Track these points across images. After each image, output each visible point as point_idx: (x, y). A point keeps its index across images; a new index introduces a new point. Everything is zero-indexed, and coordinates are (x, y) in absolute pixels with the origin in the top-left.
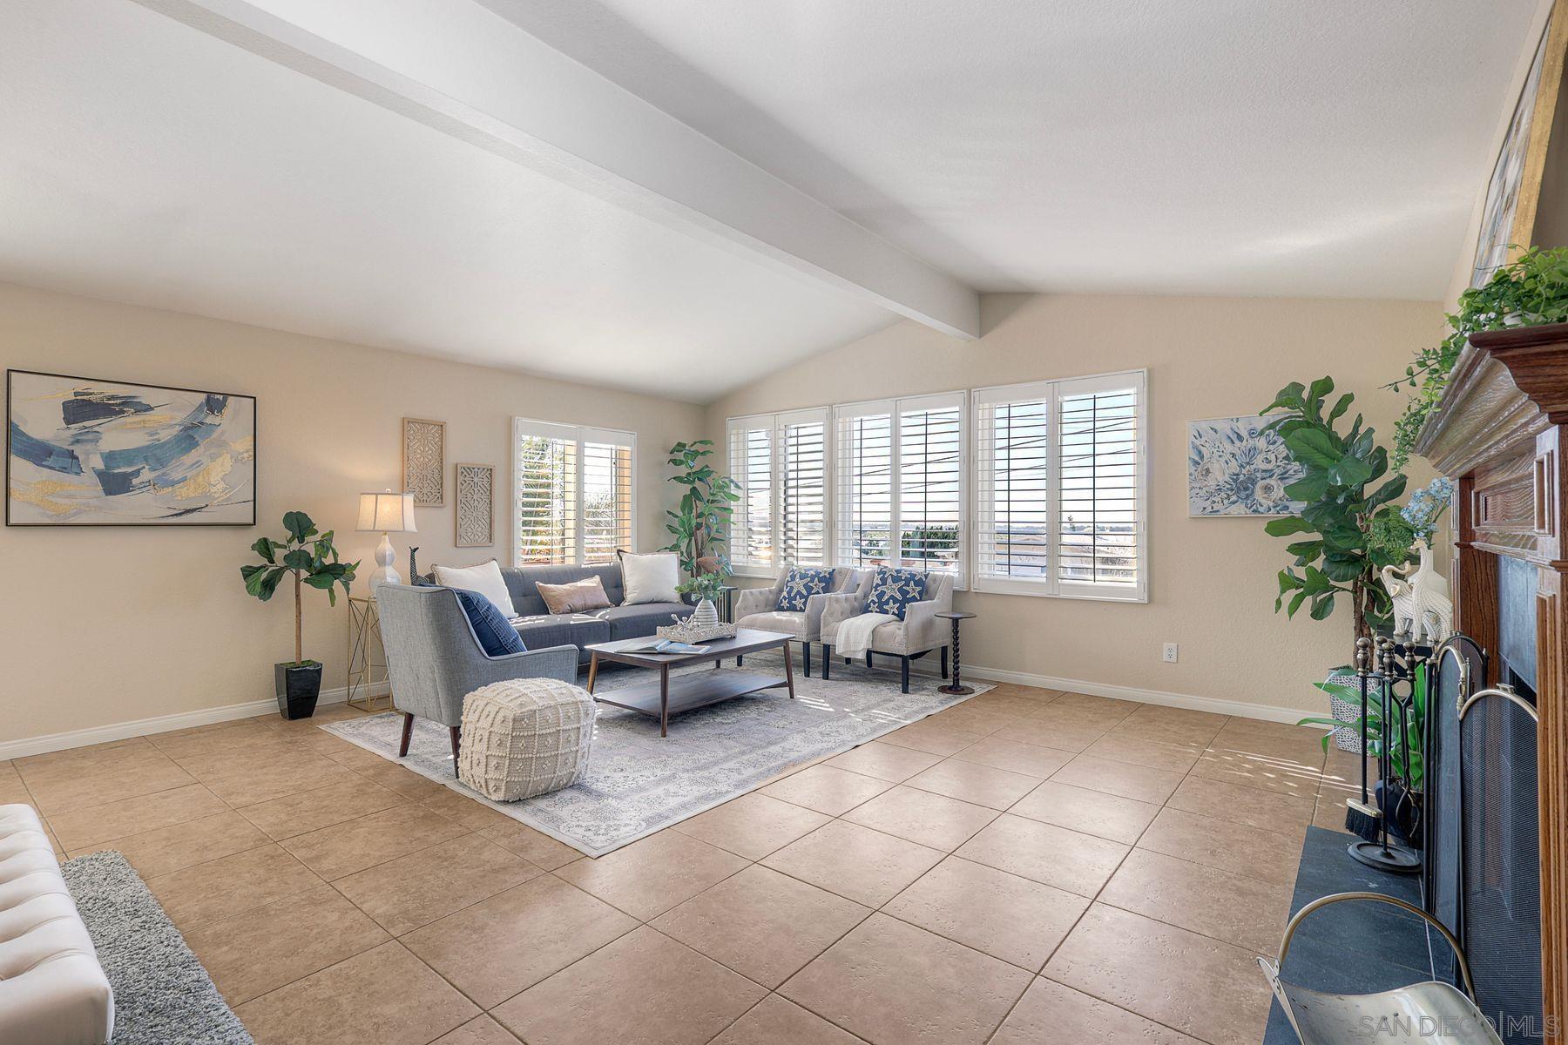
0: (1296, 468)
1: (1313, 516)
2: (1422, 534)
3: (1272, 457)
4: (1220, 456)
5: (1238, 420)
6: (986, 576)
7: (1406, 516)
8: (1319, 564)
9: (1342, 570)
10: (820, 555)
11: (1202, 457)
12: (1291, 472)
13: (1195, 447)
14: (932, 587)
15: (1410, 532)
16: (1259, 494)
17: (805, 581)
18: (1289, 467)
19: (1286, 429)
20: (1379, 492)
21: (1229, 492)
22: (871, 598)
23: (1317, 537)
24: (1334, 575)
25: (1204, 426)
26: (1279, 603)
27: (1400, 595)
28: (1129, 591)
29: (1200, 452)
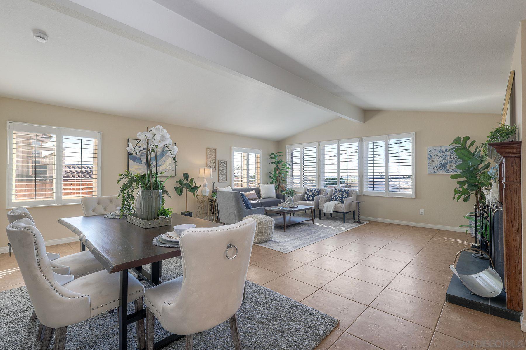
0: (459, 160)
1: (464, 174)
2: (493, 178)
3: (452, 157)
4: (437, 157)
5: (442, 147)
6: (366, 191)
7: (489, 174)
8: (465, 187)
9: (472, 188)
10: (315, 185)
11: (431, 157)
12: (458, 161)
13: (429, 154)
14: (351, 194)
15: (490, 178)
16: (448, 168)
17: (312, 192)
18: (457, 160)
19: (456, 150)
20: (483, 167)
21: (439, 167)
22: (332, 197)
23: (465, 179)
24: (470, 190)
25: (432, 148)
26: (454, 197)
27: (487, 194)
28: (410, 195)
29: (431, 156)
